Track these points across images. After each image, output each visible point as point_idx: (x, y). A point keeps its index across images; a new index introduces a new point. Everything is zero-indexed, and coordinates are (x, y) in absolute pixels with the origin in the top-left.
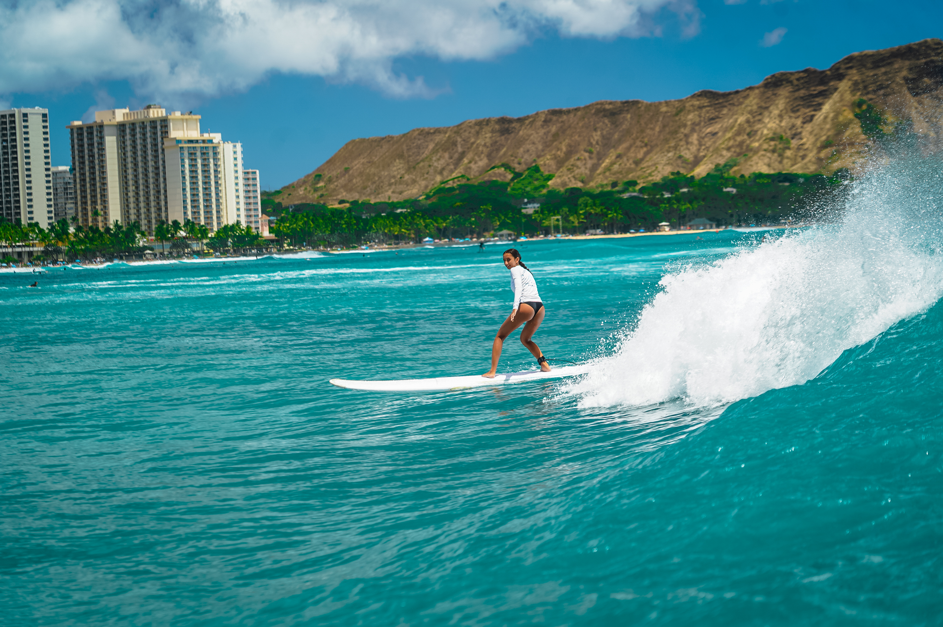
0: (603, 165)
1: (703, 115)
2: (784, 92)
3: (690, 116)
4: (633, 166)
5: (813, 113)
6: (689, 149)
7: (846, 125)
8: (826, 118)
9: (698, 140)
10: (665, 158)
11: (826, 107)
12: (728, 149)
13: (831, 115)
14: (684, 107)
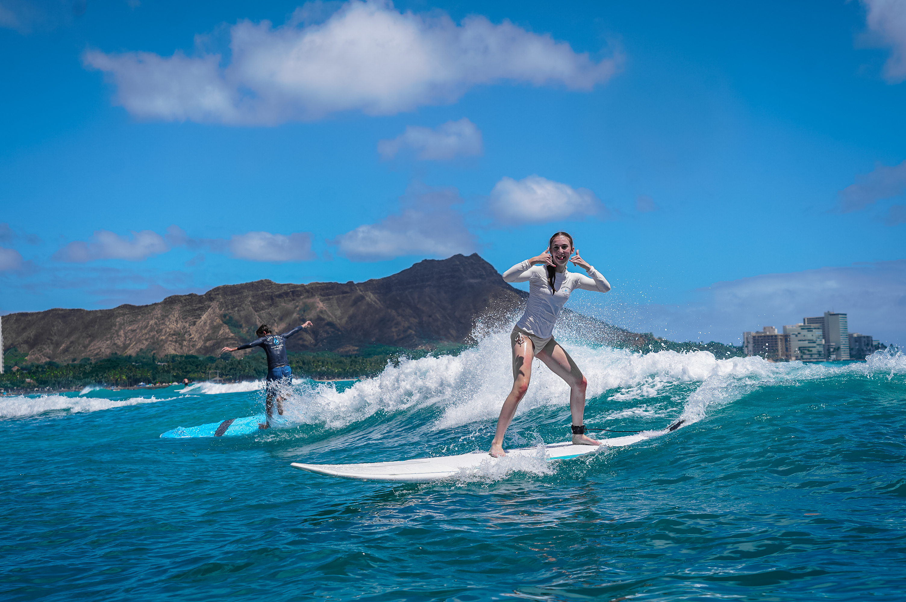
0: (61, 348)
1: (125, 319)
2: (177, 307)
3: (118, 320)
4: (83, 349)
5: (195, 320)
6: (119, 339)
7: (218, 327)
8: (205, 323)
9: (124, 334)
10: (105, 345)
11: (204, 317)
12: (146, 340)
13: (209, 321)
14: (113, 314)
